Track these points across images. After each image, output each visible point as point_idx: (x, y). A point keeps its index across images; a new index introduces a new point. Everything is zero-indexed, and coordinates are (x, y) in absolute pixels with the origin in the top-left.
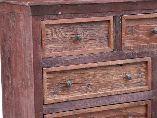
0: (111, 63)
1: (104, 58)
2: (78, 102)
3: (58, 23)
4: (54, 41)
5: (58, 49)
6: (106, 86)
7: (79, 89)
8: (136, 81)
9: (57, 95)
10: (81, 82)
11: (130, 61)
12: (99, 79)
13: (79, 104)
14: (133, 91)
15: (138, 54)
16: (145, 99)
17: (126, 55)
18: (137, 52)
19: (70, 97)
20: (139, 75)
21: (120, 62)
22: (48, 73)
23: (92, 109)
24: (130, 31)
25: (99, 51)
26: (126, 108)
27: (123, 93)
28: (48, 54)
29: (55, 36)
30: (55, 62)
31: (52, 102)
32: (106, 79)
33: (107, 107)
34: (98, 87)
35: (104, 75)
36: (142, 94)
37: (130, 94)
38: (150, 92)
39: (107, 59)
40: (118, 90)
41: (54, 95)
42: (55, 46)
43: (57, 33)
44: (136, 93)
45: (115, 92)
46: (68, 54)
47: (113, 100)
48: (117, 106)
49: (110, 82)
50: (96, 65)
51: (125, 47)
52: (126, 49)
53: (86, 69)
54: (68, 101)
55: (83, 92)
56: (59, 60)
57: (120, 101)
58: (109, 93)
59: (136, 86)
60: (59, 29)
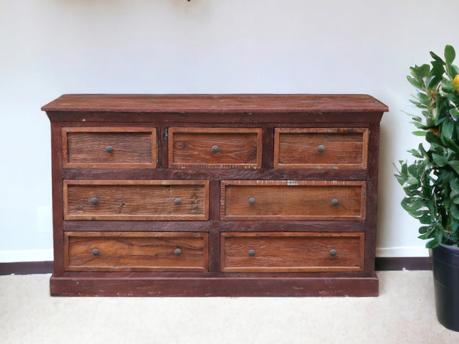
0: (152, 182)
1: (143, 176)
2: (107, 222)
3: (83, 131)
4: (80, 151)
5: (85, 160)
6: (146, 209)
7: (111, 208)
8: (189, 207)
9: (81, 212)
10: (113, 200)
11: (180, 182)
12: (137, 199)
13: (109, 225)
14: (183, 219)
15: (191, 175)
16: (200, 230)
17: (174, 175)
18: (190, 172)
19: (97, 215)
20: (193, 200)
21: (164, 182)
22: (69, 186)
23: (126, 233)
24: (181, 146)
25: (135, 167)
26: (174, 238)
27: (169, 219)
28: (71, 164)
29: (80, 145)
30: (78, 174)
31: (74, 219)
32: (147, 200)
33: (146, 233)
34: (135, 209)
35: (144, 196)
36: (197, 224)
37: (180, 223)
38: (208, 223)
39: (147, 177)
40: (163, 216)
41: (79, 212)
42: (81, 156)
43: (83, 141)
44: (188, 222)
45: (157, 217)
46: (94, 167)
47: (155, 226)
48: (160, 234)
49: (153, 204)
50: (131, 182)
51: (172, 165)
52: (175, 167)
53: (118, 186)
54: (93, 220)
55: (115, 211)
56: (84, 172)
57: (165, 228)
58: (148, 217)
59: (189, 213)
60: (86, 138)
